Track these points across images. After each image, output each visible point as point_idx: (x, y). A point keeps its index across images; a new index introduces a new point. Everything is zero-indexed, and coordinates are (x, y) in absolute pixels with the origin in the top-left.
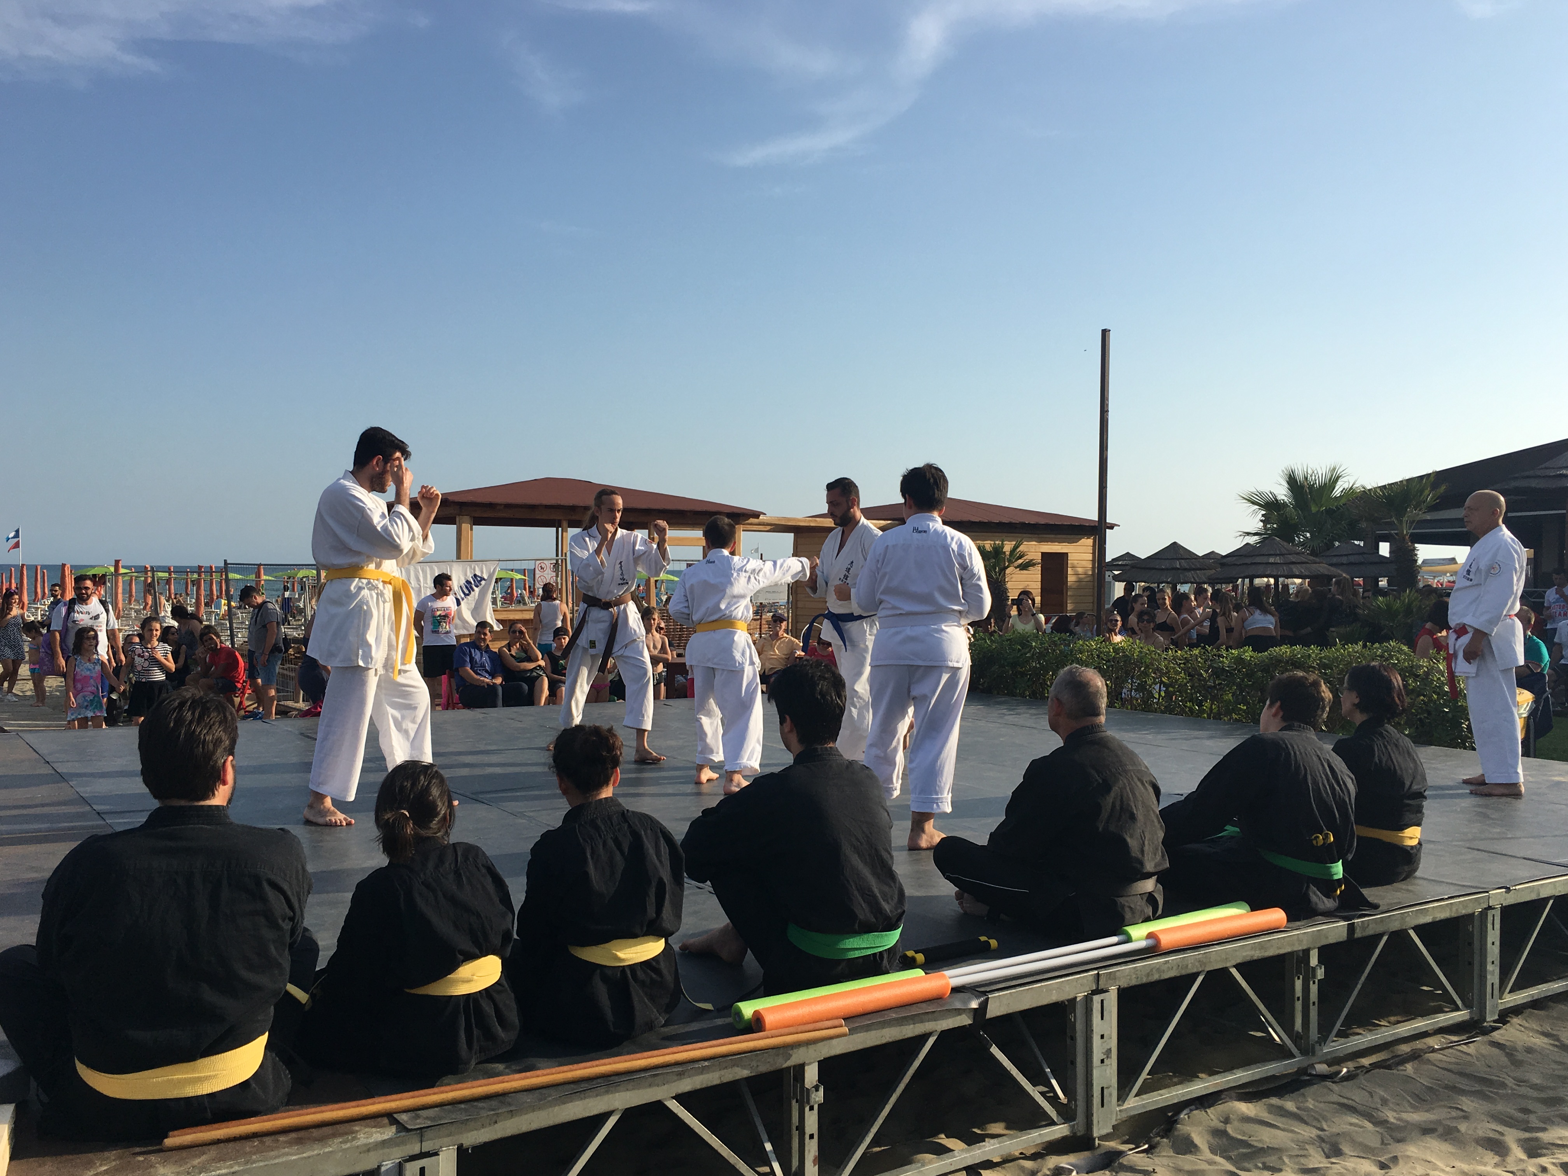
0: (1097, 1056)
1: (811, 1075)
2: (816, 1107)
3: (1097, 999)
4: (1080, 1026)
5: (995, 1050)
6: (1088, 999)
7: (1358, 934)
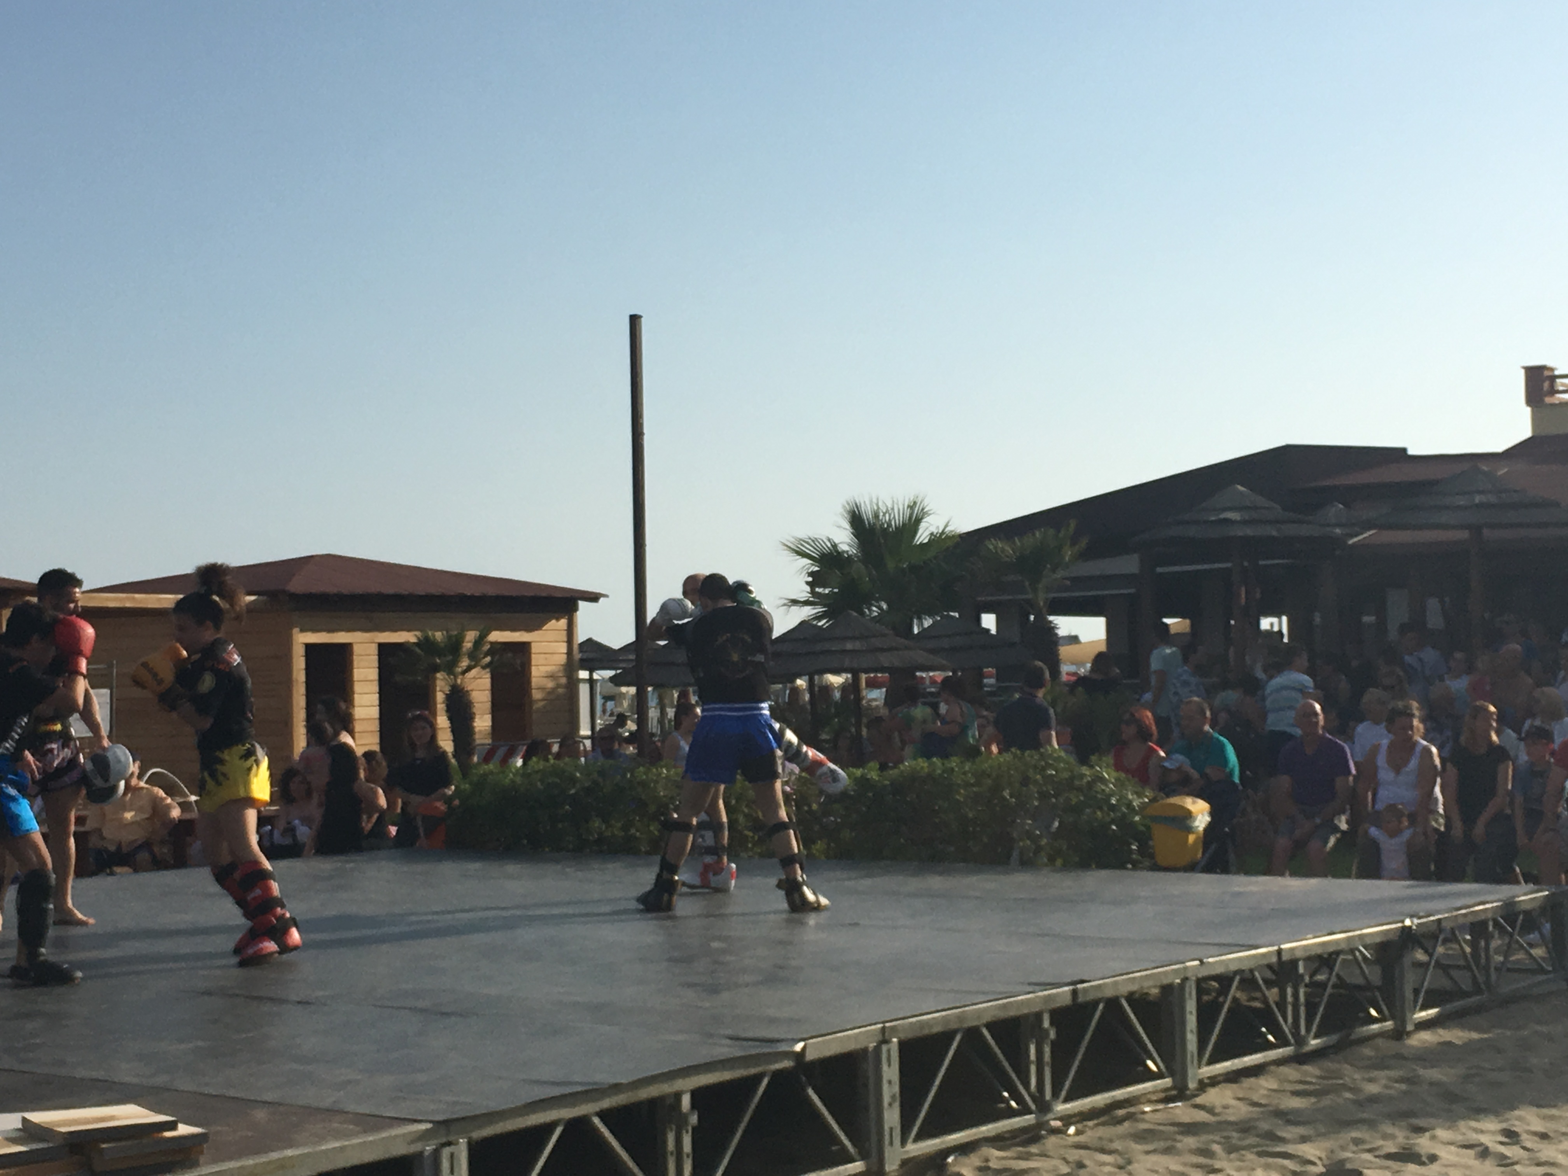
0: (886, 1100)
1: (686, 1100)
2: (690, 1131)
3: (884, 1048)
4: (871, 1073)
5: (810, 1092)
6: (878, 1049)
7: (1081, 999)
